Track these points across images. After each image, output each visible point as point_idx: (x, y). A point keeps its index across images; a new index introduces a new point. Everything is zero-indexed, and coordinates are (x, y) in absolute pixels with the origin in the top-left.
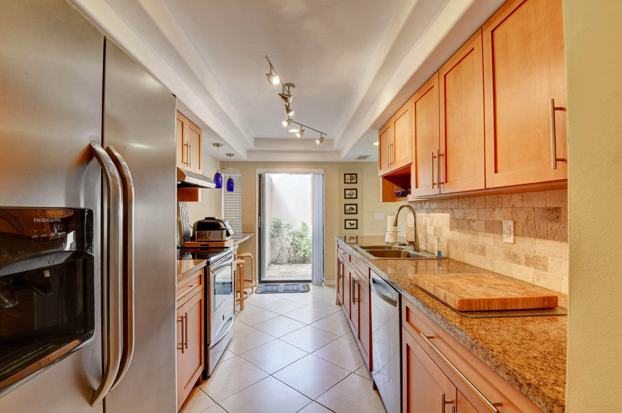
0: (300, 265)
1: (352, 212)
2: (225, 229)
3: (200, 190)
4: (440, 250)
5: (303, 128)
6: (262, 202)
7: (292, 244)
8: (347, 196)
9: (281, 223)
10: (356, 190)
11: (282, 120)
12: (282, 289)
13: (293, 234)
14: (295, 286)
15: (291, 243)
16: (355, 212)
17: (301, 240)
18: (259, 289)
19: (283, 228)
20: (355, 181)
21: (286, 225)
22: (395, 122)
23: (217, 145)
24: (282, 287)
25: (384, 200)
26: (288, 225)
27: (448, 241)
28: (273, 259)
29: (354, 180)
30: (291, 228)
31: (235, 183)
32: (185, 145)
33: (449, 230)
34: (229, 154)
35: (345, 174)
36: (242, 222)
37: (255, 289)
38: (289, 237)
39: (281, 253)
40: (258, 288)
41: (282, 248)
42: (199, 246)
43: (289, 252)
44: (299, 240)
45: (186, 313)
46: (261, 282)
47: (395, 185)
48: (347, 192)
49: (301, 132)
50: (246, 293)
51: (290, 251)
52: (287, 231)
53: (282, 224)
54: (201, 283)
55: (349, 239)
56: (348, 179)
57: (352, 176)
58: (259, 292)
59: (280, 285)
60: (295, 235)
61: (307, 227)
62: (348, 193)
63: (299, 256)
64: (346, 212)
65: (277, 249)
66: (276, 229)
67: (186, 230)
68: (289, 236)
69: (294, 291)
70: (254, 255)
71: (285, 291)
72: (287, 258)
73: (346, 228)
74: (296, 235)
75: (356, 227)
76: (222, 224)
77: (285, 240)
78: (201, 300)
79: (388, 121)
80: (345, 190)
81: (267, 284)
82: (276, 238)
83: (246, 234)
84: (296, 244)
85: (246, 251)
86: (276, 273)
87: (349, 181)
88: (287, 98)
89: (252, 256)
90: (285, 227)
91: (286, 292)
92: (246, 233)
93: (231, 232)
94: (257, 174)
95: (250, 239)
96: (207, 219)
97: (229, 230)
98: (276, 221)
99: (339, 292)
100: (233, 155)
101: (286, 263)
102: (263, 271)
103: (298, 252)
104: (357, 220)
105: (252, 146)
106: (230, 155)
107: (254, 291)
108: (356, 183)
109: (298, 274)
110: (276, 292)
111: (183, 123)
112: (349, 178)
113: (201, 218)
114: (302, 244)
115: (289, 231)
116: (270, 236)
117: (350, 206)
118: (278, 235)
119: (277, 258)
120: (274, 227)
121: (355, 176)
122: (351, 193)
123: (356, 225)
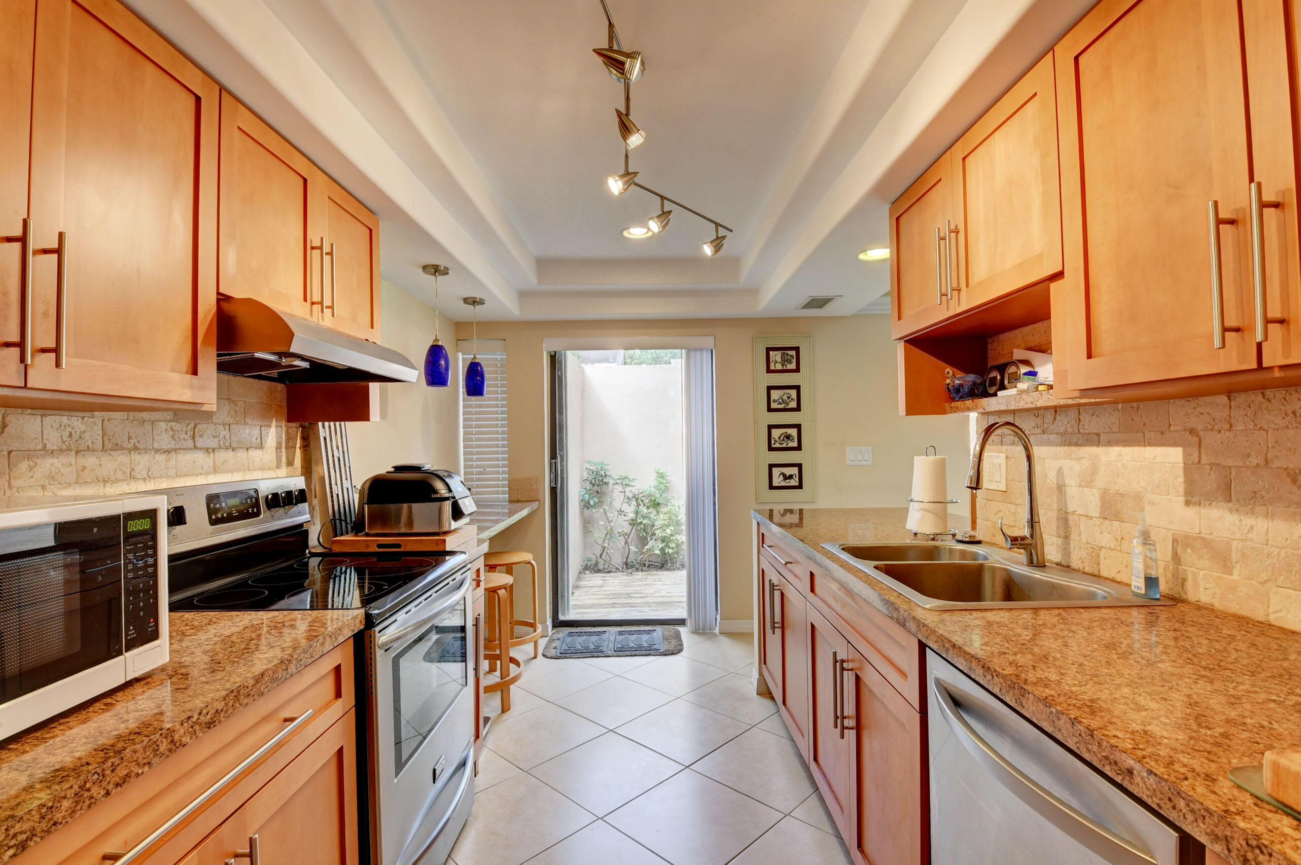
0: (655, 573)
1: (788, 446)
2: (447, 499)
3: (374, 388)
4: (1153, 574)
5: (668, 206)
6: (560, 424)
7: (633, 523)
8: (774, 406)
9: (608, 473)
10: (797, 388)
11: (610, 173)
12: (611, 645)
13: (637, 500)
14: (645, 637)
15: (632, 520)
16: (795, 444)
17: (655, 513)
18: (554, 645)
19: (611, 485)
20: (793, 366)
21: (619, 479)
22: (964, 158)
23: (433, 270)
24: (612, 638)
25: (912, 409)
26: (623, 479)
27: (1175, 541)
28: (588, 560)
29: (790, 362)
30: (631, 486)
31: (486, 376)
32: (313, 248)
33: (1183, 504)
34: (470, 301)
35: (768, 350)
36: (509, 473)
37: (542, 643)
38: (626, 508)
39: (607, 545)
40: (551, 641)
41: (610, 534)
42: (374, 549)
43: (626, 543)
44: (651, 513)
45: (251, 839)
46: (558, 624)
47: (946, 365)
48: (775, 394)
49: (662, 218)
50: (517, 664)
51: (629, 541)
52: (622, 492)
53: (610, 476)
54: (338, 695)
55: (782, 513)
56: (776, 362)
57: (788, 355)
58: (552, 652)
59: (607, 634)
60: (641, 502)
61: (668, 483)
62: (776, 398)
63: (651, 553)
64: (773, 446)
65: (598, 535)
66: (596, 486)
67: (341, 502)
68: (626, 505)
69: (643, 653)
70: (540, 558)
71: (622, 651)
72: (622, 557)
73: (771, 487)
74: (643, 501)
75: (797, 484)
76: (439, 485)
77: (617, 513)
78: (340, 752)
79: (938, 160)
80: (769, 388)
81: (574, 630)
82: (596, 510)
83: (519, 504)
84: (644, 522)
85: (519, 549)
86: (596, 597)
87: (779, 367)
88: (623, 64)
89: (533, 562)
90: (616, 484)
91: (621, 654)
92: (518, 501)
93: (468, 505)
94: (545, 353)
95: (529, 516)
96: (398, 469)
97: (459, 501)
98: (594, 468)
99: (765, 663)
100: (481, 302)
101: (621, 569)
102: (563, 596)
103: (647, 544)
104: (799, 466)
105: (531, 279)
106: (474, 302)
107: (540, 650)
108: (797, 370)
109: (649, 600)
110: (597, 653)
111: (305, 181)
112: (779, 358)
113: (383, 467)
114: (656, 524)
115: (627, 494)
116: (580, 504)
117: (783, 430)
118: (600, 503)
119: (599, 556)
120: (591, 483)
121: (793, 353)
122: (785, 397)
123: (797, 479)
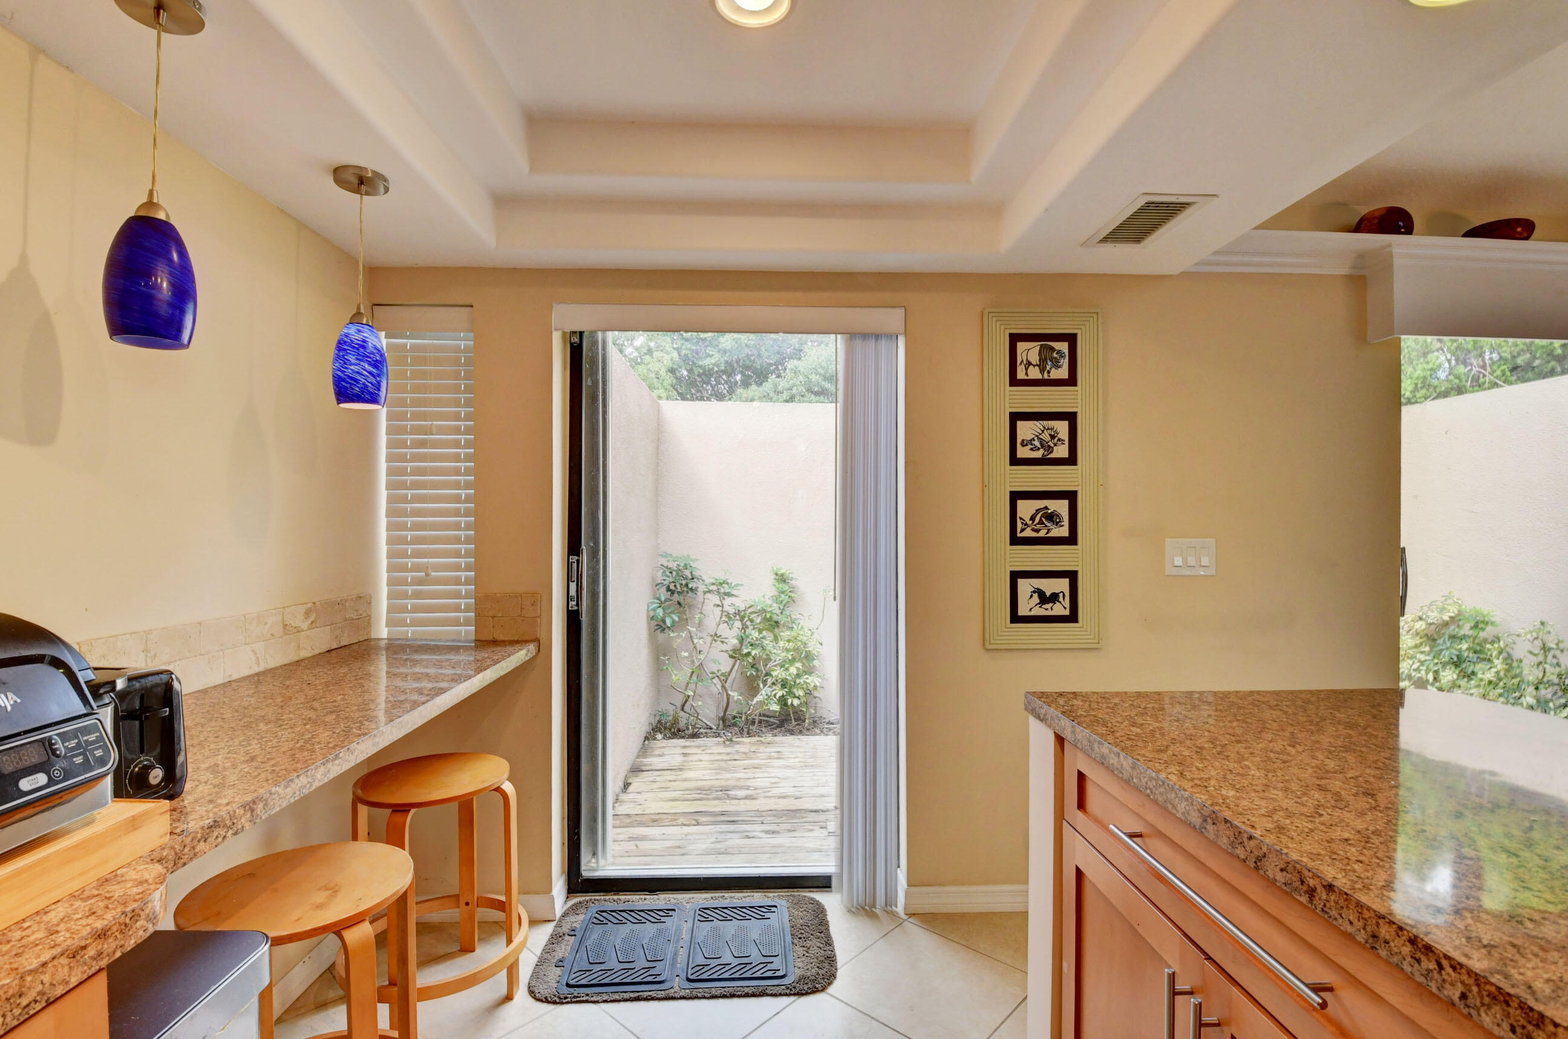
0: (770, 738)
1: (1050, 535)
7: (736, 655)
8: (1023, 452)
9: (696, 574)
10: (1070, 418)
12: (681, 961)
13: (742, 620)
14: (754, 930)
15: (734, 650)
16: (1063, 531)
17: (772, 640)
18: (559, 954)
19: (700, 593)
20: (1062, 373)
21: (713, 584)
24: (684, 932)
26: (721, 584)
28: (662, 714)
30: (732, 595)
35: (1015, 339)
36: (476, 581)
38: (724, 631)
39: (691, 693)
40: (557, 937)
41: (698, 672)
43: (724, 687)
44: (764, 639)
46: (578, 886)
51: (727, 685)
52: (718, 606)
53: (700, 579)
56: (1029, 364)
57: (1052, 349)
58: (552, 980)
60: (748, 623)
61: (792, 591)
63: (765, 708)
64: (1019, 535)
65: (679, 676)
66: (676, 595)
68: (724, 626)
71: (699, 982)
72: (717, 710)
73: (1016, 618)
74: (752, 621)
75: (1067, 612)
77: (711, 638)
80: (1015, 417)
82: (676, 634)
83: (496, 649)
84: (753, 653)
87: (1035, 374)
90: (709, 591)
92: (493, 643)
94: (559, 340)
95: (514, 675)
98: (673, 566)
101: (715, 731)
102: (592, 821)
103: (758, 691)
104: (1072, 576)
107: (523, 977)
108: (1071, 381)
112: (1034, 358)
114: (773, 657)
115: (726, 608)
116: (649, 623)
117: (1041, 503)
118: (683, 622)
119: (679, 707)
120: (668, 589)
121: (1063, 346)
122: (1046, 436)
123: (1067, 603)
